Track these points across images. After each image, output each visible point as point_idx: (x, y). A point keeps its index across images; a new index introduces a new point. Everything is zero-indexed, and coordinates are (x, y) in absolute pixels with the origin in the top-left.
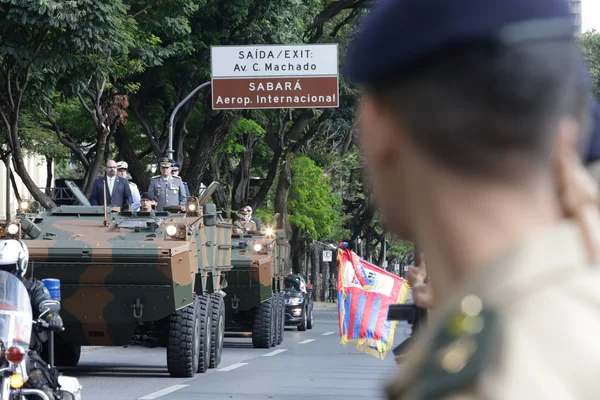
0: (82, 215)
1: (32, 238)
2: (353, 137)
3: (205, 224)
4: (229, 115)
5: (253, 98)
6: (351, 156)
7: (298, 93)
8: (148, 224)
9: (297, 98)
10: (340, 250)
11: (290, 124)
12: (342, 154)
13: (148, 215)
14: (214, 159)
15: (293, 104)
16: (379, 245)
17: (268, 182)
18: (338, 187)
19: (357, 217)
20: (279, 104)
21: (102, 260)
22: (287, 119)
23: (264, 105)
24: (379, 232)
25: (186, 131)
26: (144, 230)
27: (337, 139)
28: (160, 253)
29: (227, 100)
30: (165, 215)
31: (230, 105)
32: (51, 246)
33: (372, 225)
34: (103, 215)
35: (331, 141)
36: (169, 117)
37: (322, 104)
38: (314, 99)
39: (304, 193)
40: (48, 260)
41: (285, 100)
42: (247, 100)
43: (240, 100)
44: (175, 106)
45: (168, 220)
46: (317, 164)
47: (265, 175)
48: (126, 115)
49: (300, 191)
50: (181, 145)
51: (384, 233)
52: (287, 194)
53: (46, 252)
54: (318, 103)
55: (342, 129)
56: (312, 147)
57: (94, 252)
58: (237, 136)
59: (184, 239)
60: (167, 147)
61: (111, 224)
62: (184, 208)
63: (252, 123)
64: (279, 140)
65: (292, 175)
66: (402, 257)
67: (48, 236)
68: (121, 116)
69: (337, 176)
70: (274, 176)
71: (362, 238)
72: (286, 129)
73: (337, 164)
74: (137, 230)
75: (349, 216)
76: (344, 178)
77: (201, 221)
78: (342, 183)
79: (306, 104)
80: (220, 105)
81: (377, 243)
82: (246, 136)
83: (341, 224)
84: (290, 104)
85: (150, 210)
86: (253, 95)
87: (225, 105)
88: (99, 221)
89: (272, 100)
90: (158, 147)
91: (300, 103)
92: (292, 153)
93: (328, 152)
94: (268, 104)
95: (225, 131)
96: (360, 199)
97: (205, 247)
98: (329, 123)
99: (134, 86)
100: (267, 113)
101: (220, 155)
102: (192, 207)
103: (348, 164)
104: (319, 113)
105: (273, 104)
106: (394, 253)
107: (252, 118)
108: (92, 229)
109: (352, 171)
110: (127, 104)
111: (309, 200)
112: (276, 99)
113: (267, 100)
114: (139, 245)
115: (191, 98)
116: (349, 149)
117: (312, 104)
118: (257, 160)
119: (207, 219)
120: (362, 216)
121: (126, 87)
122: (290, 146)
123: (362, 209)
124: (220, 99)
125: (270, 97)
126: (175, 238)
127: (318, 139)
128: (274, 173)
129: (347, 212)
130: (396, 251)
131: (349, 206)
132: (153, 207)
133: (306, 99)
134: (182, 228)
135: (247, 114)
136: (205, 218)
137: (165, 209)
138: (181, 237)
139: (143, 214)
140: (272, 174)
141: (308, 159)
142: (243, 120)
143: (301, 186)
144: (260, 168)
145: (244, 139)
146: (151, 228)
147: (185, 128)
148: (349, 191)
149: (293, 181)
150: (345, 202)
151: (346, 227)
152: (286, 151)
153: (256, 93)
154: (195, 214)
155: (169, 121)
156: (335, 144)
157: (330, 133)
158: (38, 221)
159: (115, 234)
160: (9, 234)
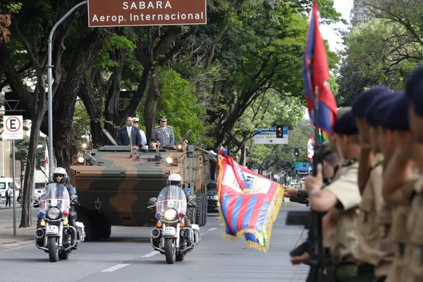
0: (117, 151)
1: (91, 165)
2: (215, 51)
3: (188, 157)
4: (104, 32)
5: (127, 17)
6: (214, 69)
7: (169, 11)
8: (156, 157)
9: (167, 16)
10: (220, 156)
11: (158, 39)
12: (206, 67)
13: (155, 151)
14: (88, 73)
15: (164, 21)
16: (240, 152)
17: (138, 95)
18: (202, 99)
19: (219, 125)
20: (151, 21)
21: (132, 178)
22: (156, 35)
23: (136, 22)
24: (240, 139)
25: (64, 48)
26: (154, 160)
27: (201, 54)
28: (164, 173)
29: (102, 18)
30: (164, 151)
31: (105, 23)
32: (103, 169)
33: (233, 133)
34: (130, 151)
35: (195, 55)
36: (48, 34)
37: (191, 21)
38: (184, 17)
39: (170, 104)
40: (102, 177)
41: (156, 17)
42: (121, 18)
43: (114, 18)
44: (54, 24)
45: (166, 154)
46: (183, 76)
47: (135, 88)
48: (9, 33)
49: (167, 102)
50: (59, 61)
51: (244, 140)
52: (156, 105)
53: (101, 173)
54: (187, 21)
55: (205, 44)
56: (178, 61)
57: (127, 173)
58: (110, 52)
59: (177, 166)
60: (47, 62)
61: (134, 156)
62: (175, 147)
63: (123, 39)
64: (149, 54)
65: (160, 88)
66: (261, 162)
67: (100, 164)
68: (5, 34)
69: (201, 88)
70: (144, 89)
71: (224, 146)
72: (155, 45)
73: (202, 76)
74: (149, 160)
75: (213, 126)
76: (208, 90)
77: (186, 155)
78: (206, 94)
79: (176, 21)
80: (95, 23)
81: (238, 150)
82: (117, 51)
83: (205, 132)
84: (160, 22)
85: (155, 148)
86: (126, 14)
87: (100, 23)
88: (128, 155)
89: (144, 17)
90: (38, 63)
91: (170, 21)
92: (160, 67)
93: (193, 65)
94: (140, 22)
95: (99, 47)
96: (222, 110)
97: (186, 170)
98: (193, 39)
99: (16, 6)
100: (137, 29)
101: (93, 70)
102: (180, 147)
103: (211, 76)
104: (186, 29)
105: (145, 21)
106: (253, 159)
107: (123, 35)
108: (125, 159)
109: (215, 83)
110: (9, 22)
111: (176, 110)
112: (148, 17)
113: (140, 18)
114: (152, 169)
115: (69, 17)
116: (212, 63)
117: (181, 21)
118: (127, 73)
119: (189, 154)
120: (224, 124)
121: (8, 7)
122: (159, 60)
123: (223, 118)
124: (95, 18)
125: (142, 15)
126: (172, 165)
127: (183, 54)
128: (145, 86)
129: (211, 121)
130: (255, 157)
131: (212, 116)
132: (157, 146)
133: (176, 17)
134: (175, 160)
135: (120, 31)
136: (187, 153)
137: (164, 148)
138: (175, 165)
139: (151, 150)
140: (142, 88)
141: (174, 72)
142: (116, 36)
143: (169, 97)
144: (128, 81)
145: (116, 54)
146: (158, 159)
147: (62, 44)
148: (212, 101)
149: (161, 93)
150: (209, 112)
151: (209, 135)
152: (155, 65)
153: (129, 11)
154: (181, 151)
155: (48, 39)
156: (199, 58)
157: (195, 48)
158: (93, 154)
159: (137, 162)
160: (78, 162)
